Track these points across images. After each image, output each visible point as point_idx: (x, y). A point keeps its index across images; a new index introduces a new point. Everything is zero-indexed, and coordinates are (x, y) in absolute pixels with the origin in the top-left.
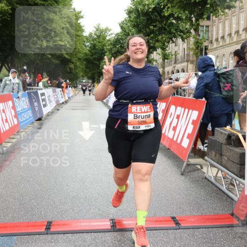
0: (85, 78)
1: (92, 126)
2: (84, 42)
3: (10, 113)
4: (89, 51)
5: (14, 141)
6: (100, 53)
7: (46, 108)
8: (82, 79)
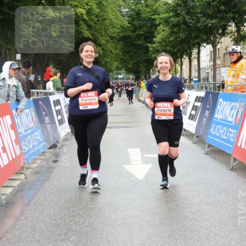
0: (123, 71)
1: (146, 156)
2: (120, 7)
3: (9, 137)
4: (129, 23)
5: (16, 183)
6: (148, 25)
7: (62, 126)
8: (117, 74)
